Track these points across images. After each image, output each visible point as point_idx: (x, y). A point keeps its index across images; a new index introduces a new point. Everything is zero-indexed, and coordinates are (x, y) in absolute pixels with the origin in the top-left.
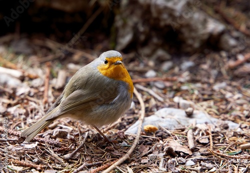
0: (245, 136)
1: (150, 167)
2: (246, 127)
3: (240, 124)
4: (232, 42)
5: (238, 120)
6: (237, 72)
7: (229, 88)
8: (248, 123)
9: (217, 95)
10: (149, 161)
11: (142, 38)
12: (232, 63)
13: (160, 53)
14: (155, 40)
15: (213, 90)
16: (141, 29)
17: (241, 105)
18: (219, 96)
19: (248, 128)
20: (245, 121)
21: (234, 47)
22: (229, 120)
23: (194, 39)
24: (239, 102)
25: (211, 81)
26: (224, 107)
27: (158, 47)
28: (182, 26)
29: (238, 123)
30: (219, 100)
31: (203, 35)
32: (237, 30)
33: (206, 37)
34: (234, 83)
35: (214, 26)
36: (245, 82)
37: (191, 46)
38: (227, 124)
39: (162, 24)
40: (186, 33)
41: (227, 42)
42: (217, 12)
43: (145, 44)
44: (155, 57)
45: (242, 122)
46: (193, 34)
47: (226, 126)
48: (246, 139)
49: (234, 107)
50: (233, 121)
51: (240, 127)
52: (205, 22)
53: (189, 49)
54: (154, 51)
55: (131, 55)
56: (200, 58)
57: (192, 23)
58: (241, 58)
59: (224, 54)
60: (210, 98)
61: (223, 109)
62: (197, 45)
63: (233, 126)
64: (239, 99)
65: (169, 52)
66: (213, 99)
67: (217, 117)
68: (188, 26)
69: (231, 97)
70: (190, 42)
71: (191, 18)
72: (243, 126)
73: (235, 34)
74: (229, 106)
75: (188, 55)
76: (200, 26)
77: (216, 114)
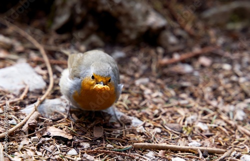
0: (145, 135)
1: (27, 149)
2: (149, 126)
3: (144, 122)
4: (172, 40)
5: (145, 118)
6: (166, 71)
7: (152, 85)
8: (154, 122)
9: (136, 89)
10: (30, 143)
11: (78, 20)
12: (165, 61)
13: (94, 38)
14: (91, 25)
15: (134, 85)
16: (79, 10)
17: (156, 104)
18: (138, 91)
19: (152, 127)
20: (151, 119)
21: (173, 45)
22: (136, 116)
23: (131, 29)
24: (155, 100)
25: (137, 75)
26: (136, 102)
27: (92, 32)
28: (120, 14)
29: (143, 121)
30: (135, 94)
31: (142, 27)
32: (182, 28)
33: (144, 30)
34: (159, 81)
35: (155, 20)
36: (171, 82)
37: (127, 36)
38: (130, 120)
39: (100, 8)
40: (124, 22)
41: (166, 39)
42: (166, 7)
43: (80, 27)
44: (88, 42)
45: (148, 120)
46: (131, 25)
47: (129, 121)
48: (144, 138)
49: (148, 104)
50: (139, 118)
51: (144, 126)
52: (146, 14)
53: (124, 40)
54: (88, 36)
55: (64, 37)
56: (134, 50)
57: (132, 13)
58: (177, 57)
59: (160, 50)
60: (126, 91)
61: (135, 105)
62: (133, 36)
63: (136, 123)
64: (157, 97)
65: (103, 39)
66: (129, 93)
67: (124, 111)
68: (128, 15)
69: (149, 95)
70: (127, 32)
71: (132, 8)
72: (147, 124)
73: (179, 32)
74: (143, 103)
75: (122, 45)
76: (140, 18)
77: (125, 109)
